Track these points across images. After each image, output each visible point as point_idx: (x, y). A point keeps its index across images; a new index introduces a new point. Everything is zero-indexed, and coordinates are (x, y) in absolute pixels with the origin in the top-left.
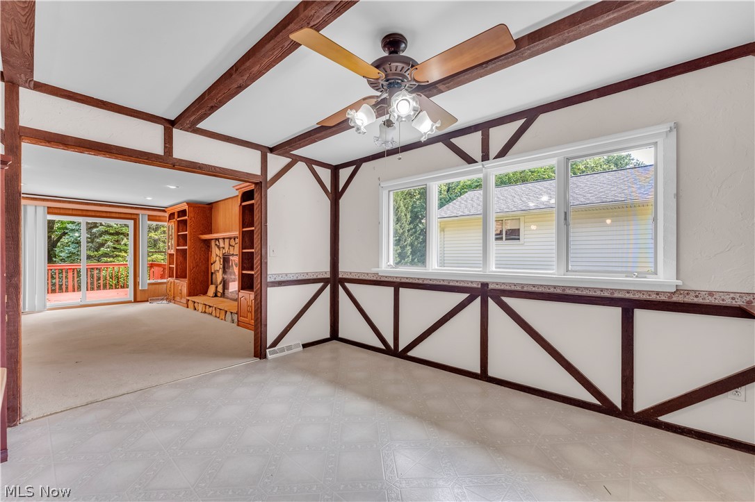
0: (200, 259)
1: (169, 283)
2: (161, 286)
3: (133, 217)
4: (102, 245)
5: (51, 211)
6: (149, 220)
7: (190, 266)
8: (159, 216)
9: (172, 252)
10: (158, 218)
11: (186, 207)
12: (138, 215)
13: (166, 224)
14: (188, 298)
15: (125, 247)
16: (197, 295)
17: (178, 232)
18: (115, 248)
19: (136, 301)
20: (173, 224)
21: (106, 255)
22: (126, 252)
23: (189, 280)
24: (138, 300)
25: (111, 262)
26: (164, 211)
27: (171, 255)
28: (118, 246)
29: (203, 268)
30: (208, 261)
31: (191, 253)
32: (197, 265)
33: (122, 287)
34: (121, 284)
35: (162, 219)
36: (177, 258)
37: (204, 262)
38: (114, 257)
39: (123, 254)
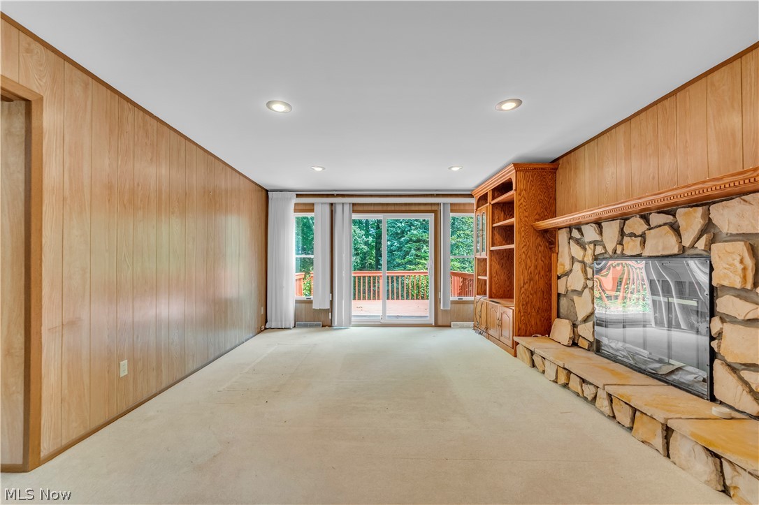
0: (536, 267)
1: (479, 304)
2: (466, 306)
3: (434, 208)
4: (407, 253)
5: (356, 208)
6: (452, 211)
7: (518, 280)
8: (464, 204)
9: (484, 255)
10: (462, 208)
11: (512, 175)
12: (438, 204)
13: (473, 215)
14: (517, 339)
15: (425, 254)
16: (530, 335)
17: (493, 223)
18: (417, 255)
19: (437, 325)
20: (485, 212)
21: (410, 262)
22: (425, 259)
23: (517, 305)
24: (440, 323)
25: (413, 269)
26: (471, 196)
27: (482, 262)
28: (419, 253)
29: (541, 284)
30: (550, 270)
31: (520, 257)
32: (531, 280)
33: (423, 298)
34: (421, 294)
35: (467, 208)
36: (491, 266)
37: (542, 273)
38: (416, 265)
39: (423, 261)
